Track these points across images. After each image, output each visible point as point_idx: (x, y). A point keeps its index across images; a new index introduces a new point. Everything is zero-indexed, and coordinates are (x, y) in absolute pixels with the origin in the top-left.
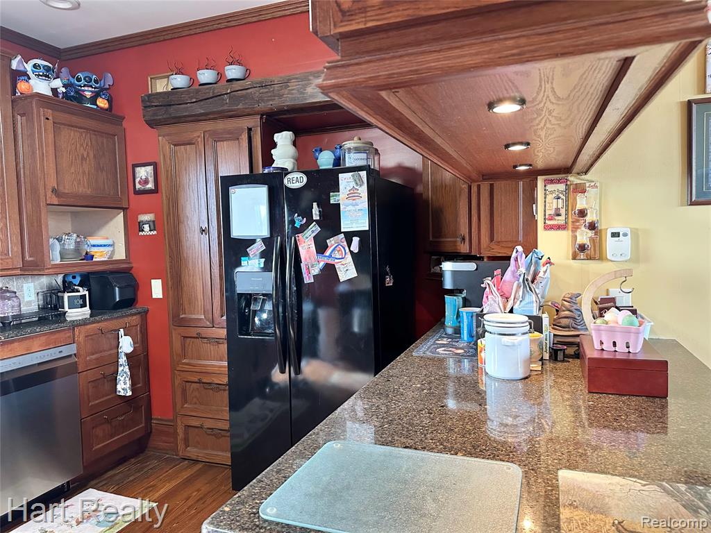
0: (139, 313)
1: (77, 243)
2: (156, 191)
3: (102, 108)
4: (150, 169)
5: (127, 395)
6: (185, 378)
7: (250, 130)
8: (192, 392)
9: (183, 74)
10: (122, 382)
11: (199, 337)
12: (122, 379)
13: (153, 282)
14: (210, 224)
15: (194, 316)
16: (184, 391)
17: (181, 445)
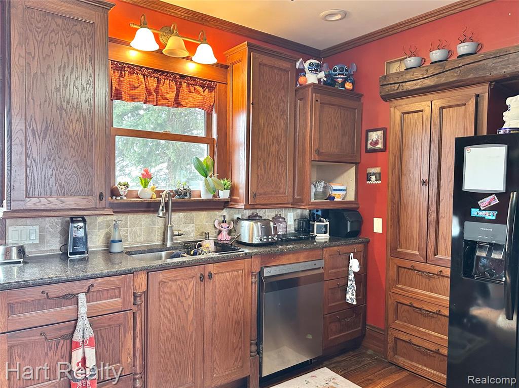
0: (363, 243)
1: (324, 187)
2: (384, 150)
3: (348, 90)
4: (380, 133)
5: (354, 303)
6: (398, 300)
7: (477, 96)
8: (403, 312)
9: (415, 56)
10: (350, 293)
11: (413, 269)
12: (350, 290)
13: (375, 219)
14: (431, 177)
15: (409, 251)
16: (396, 309)
17: (390, 353)
